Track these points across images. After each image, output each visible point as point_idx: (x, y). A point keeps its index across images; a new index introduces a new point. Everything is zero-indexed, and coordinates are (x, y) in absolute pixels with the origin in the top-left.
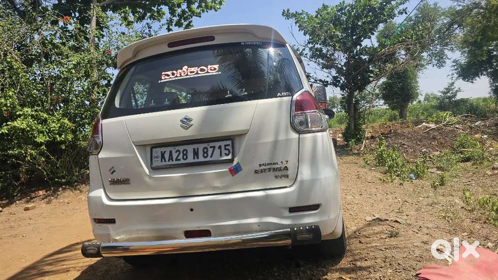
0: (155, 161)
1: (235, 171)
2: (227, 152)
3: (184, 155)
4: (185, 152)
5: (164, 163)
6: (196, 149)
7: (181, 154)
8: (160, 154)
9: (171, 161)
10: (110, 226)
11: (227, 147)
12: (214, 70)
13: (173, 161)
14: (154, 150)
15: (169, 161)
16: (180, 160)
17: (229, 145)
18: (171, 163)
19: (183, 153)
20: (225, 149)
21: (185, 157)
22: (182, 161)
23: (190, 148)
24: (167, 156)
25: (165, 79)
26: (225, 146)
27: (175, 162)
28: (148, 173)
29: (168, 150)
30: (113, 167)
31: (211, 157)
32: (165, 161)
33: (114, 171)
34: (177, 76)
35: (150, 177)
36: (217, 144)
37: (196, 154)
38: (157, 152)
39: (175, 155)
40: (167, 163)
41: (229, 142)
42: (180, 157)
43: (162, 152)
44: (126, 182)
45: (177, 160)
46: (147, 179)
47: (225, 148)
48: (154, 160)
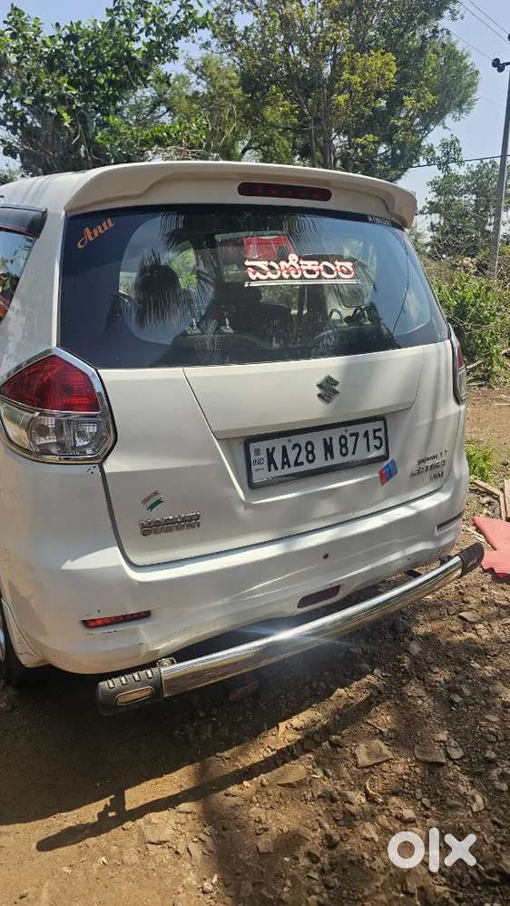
0: (257, 470)
1: (387, 475)
2: (377, 443)
3: (308, 452)
4: (310, 448)
5: (274, 473)
6: (328, 440)
7: (304, 453)
8: (264, 455)
9: (286, 466)
10: (140, 627)
11: (378, 434)
12: (347, 274)
13: (289, 466)
14: (253, 446)
15: (283, 468)
16: (302, 464)
17: (379, 430)
18: (287, 471)
19: (307, 449)
20: (375, 438)
21: (310, 457)
22: (307, 467)
23: (318, 439)
24: (278, 457)
25: (258, 279)
26: (375, 431)
27: (294, 470)
28: (244, 499)
29: (277, 444)
30: (156, 493)
31: (354, 453)
32: (276, 468)
33: (159, 502)
34: (281, 278)
35: (247, 506)
36: (361, 429)
37: (328, 449)
38: (257, 452)
39: (292, 455)
40: (281, 472)
41: (379, 425)
42: (302, 458)
43: (268, 450)
44: (190, 522)
45: (297, 464)
46: (241, 511)
47: (375, 435)
48: (254, 468)
